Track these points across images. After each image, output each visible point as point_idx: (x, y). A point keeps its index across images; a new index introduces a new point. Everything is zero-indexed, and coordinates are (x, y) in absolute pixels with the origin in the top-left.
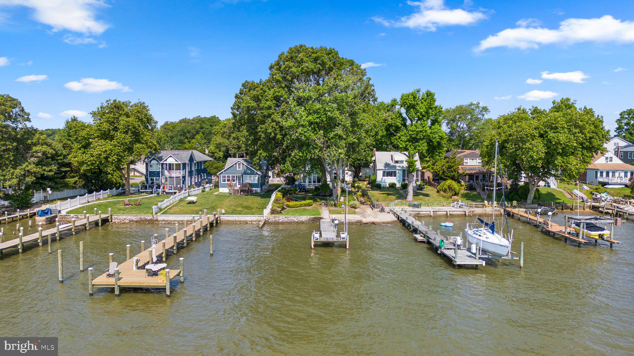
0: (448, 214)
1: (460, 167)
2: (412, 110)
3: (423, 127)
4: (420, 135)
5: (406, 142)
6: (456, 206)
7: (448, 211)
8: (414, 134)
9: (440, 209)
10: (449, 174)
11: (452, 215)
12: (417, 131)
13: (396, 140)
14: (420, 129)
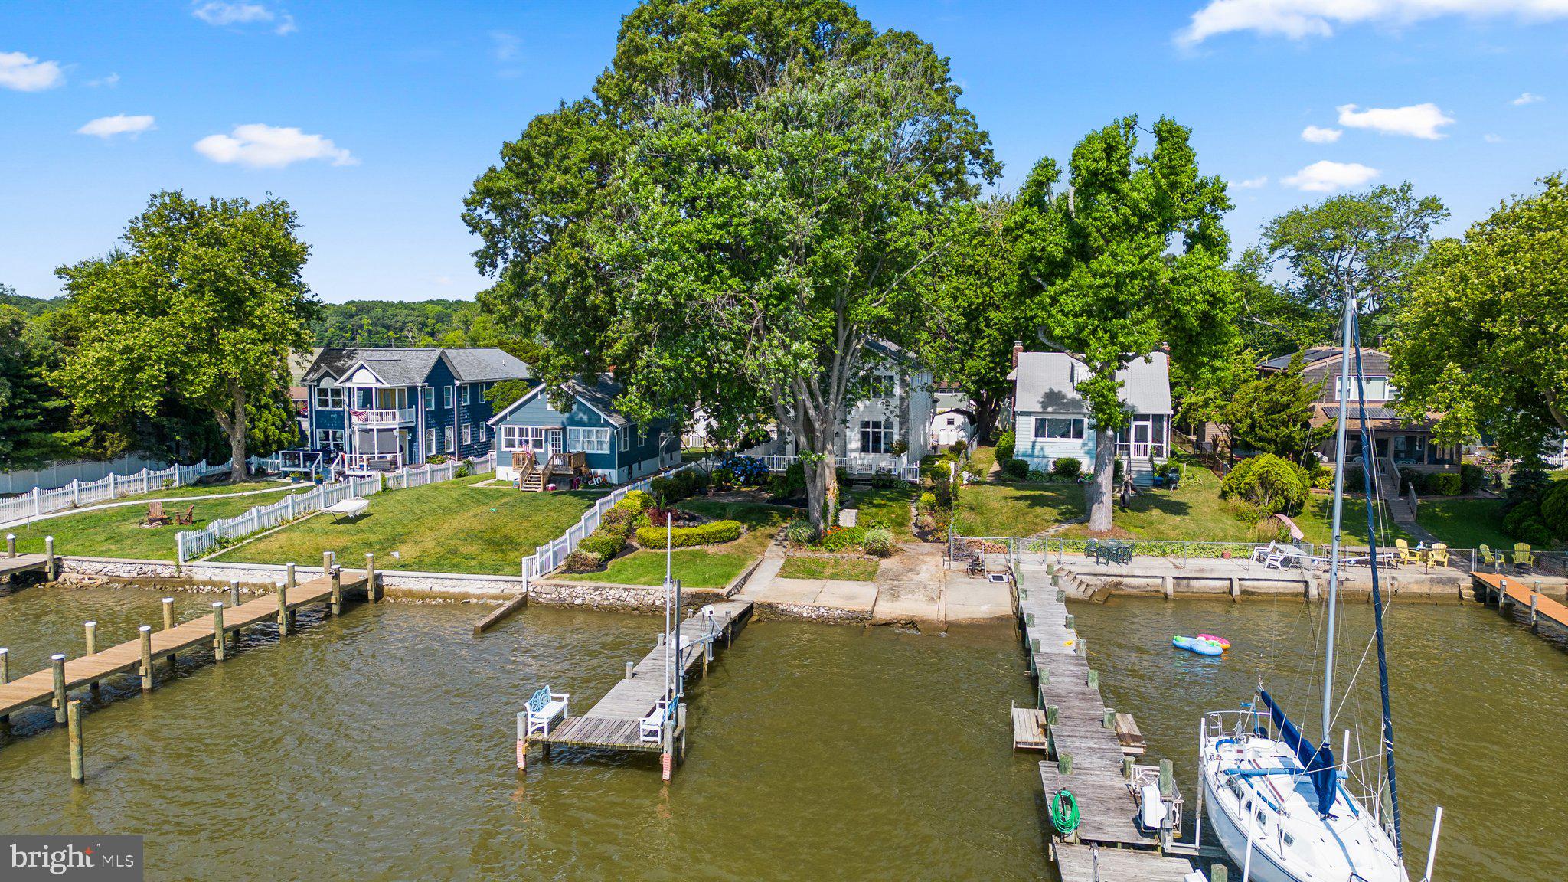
0: (1236, 591)
1: (1319, 406)
2: (1102, 197)
3: (1142, 259)
4: (1134, 290)
5: (1076, 316)
6: (1268, 561)
7: (1234, 577)
8: (1107, 285)
9: (1202, 570)
10: (1272, 434)
11: (1252, 593)
12: (1118, 275)
13: (1044, 308)
14: (1130, 268)
